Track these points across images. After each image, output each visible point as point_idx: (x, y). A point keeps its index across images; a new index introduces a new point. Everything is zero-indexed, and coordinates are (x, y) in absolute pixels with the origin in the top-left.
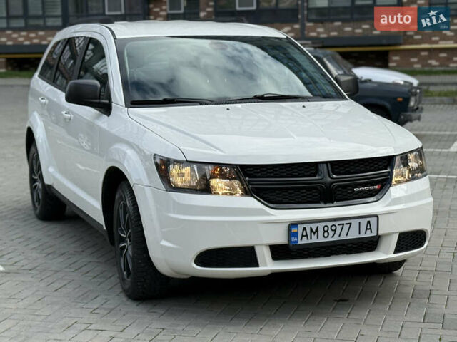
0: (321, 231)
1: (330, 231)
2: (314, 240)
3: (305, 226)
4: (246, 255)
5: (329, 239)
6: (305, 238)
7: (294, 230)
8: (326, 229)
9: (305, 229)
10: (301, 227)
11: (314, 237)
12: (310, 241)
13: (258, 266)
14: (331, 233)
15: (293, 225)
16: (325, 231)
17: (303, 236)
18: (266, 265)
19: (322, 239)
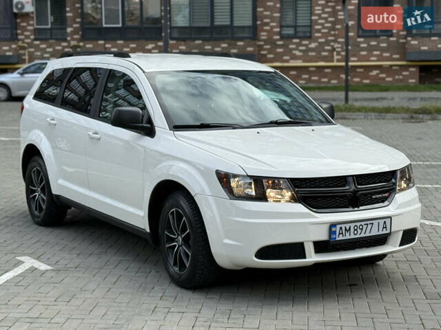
0: (352, 230)
1: (358, 230)
2: (348, 237)
3: (341, 226)
7: (333, 229)
8: (356, 228)
9: (341, 228)
10: (338, 227)
11: (348, 234)
12: (344, 238)
13: (305, 257)
14: (359, 231)
15: (333, 225)
17: (340, 234)
18: (311, 257)
19: (353, 236)
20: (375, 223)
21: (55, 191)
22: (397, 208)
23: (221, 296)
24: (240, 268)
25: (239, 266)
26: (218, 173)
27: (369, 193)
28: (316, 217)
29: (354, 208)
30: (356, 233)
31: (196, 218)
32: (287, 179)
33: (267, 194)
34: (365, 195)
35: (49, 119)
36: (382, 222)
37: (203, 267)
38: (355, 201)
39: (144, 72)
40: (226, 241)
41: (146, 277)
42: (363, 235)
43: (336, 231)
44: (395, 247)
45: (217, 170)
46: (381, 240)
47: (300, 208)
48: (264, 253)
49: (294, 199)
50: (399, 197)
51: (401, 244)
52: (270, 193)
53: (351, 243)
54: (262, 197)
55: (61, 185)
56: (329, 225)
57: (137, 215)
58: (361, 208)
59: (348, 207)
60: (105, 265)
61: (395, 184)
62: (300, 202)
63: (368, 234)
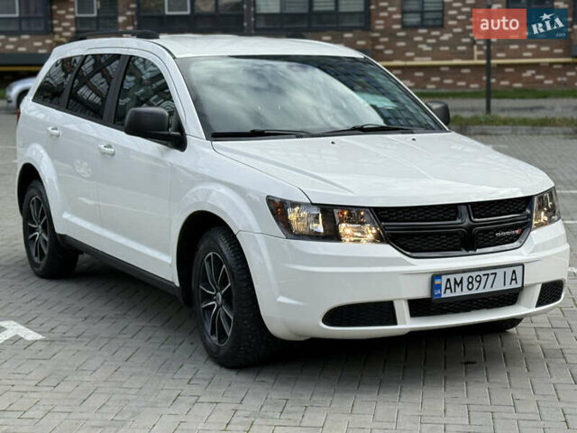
0: (465, 283)
1: (474, 282)
2: (458, 293)
3: (448, 277)
4: (384, 312)
5: (474, 292)
6: (448, 291)
7: (437, 282)
8: (470, 280)
9: (448, 280)
10: (444, 278)
11: (458, 289)
12: (453, 295)
13: (395, 323)
14: (476, 285)
15: (436, 276)
16: (469, 283)
17: (446, 288)
19: (466, 292)
20: (500, 272)
21: (59, 229)
22: (533, 252)
23: (276, 379)
24: (302, 339)
25: (301, 336)
26: (270, 200)
27: (491, 230)
28: (412, 265)
29: (468, 250)
30: (470, 286)
31: (240, 266)
32: (369, 208)
33: (341, 231)
34: (486, 231)
35: (50, 129)
36: (509, 271)
37: (250, 337)
38: (470, 241)
39: (174, 58)
40: (282, 299)
41: (175, 351)
42: (481, 291)
43: (440, 285)
44: (530, 308)
45: (268, 196)
46: (510, 298)
47: (388, 251)
48: (335, 316)
49: (380, 239)
50: (536, 236)
51: (539, 304)
52: (345, 229)
53: (463, 302)
54: (333, 235)
55: (67, 221)
56: (431, 275)
57: (162, 262)
58: (478, 251)
59: (459, 250)
60: (119, 334)
61: (530, 216)
62: (388, 243)
63: (488, 289)
